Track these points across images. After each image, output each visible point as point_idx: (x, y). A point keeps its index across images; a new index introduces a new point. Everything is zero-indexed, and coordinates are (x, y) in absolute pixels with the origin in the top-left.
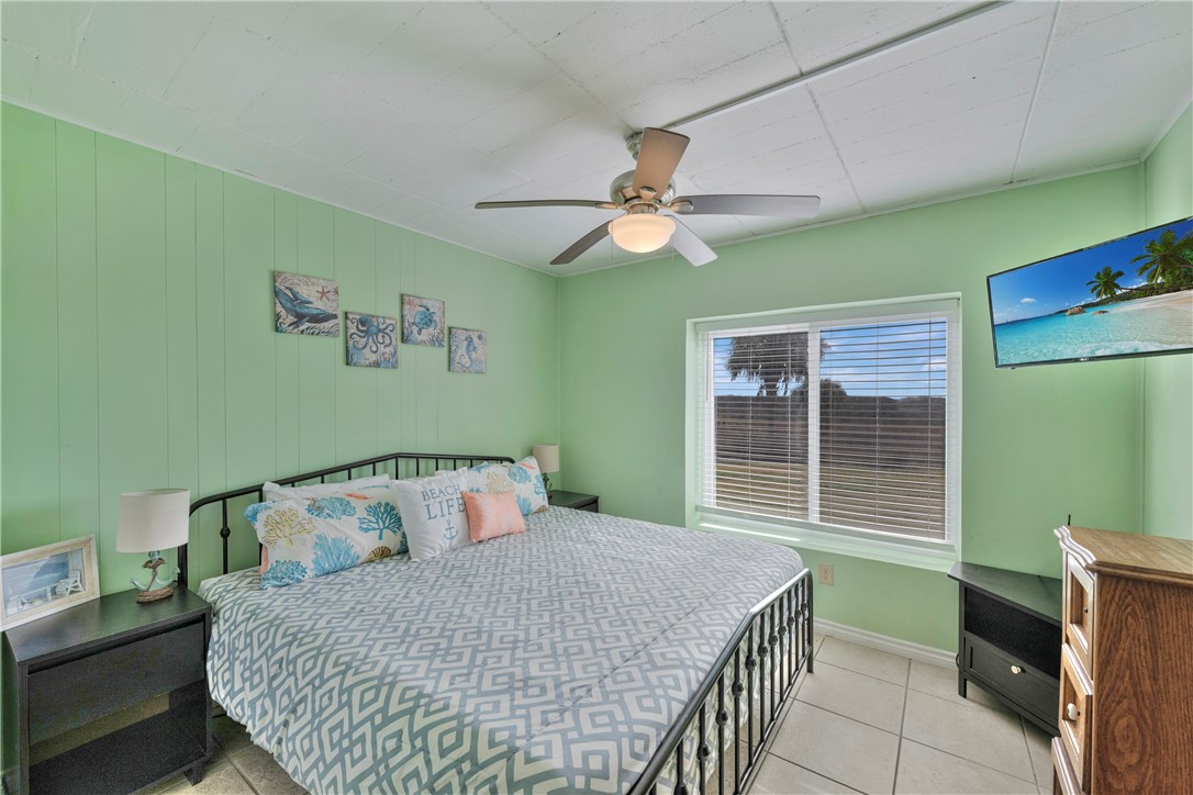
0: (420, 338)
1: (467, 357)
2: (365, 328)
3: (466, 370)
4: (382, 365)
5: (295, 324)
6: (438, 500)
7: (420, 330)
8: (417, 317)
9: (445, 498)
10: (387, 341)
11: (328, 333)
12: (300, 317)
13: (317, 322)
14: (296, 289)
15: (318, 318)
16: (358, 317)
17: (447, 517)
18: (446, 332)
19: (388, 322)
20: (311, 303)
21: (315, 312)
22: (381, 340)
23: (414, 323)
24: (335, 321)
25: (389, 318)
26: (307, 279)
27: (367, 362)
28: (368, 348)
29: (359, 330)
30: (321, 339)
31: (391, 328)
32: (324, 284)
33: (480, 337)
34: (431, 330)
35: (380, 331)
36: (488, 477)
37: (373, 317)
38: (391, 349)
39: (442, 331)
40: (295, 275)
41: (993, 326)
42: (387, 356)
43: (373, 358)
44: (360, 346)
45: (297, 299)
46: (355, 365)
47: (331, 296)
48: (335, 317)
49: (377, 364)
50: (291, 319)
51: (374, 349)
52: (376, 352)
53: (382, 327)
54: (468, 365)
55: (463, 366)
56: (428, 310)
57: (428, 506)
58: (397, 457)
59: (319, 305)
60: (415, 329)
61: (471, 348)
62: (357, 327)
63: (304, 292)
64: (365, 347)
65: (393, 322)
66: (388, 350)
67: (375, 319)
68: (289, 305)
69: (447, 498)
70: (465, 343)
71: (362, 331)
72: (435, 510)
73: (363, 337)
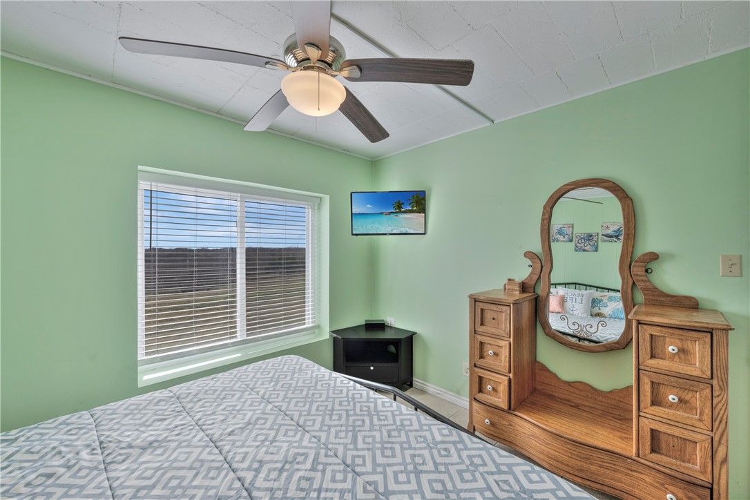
41: (352, 214)
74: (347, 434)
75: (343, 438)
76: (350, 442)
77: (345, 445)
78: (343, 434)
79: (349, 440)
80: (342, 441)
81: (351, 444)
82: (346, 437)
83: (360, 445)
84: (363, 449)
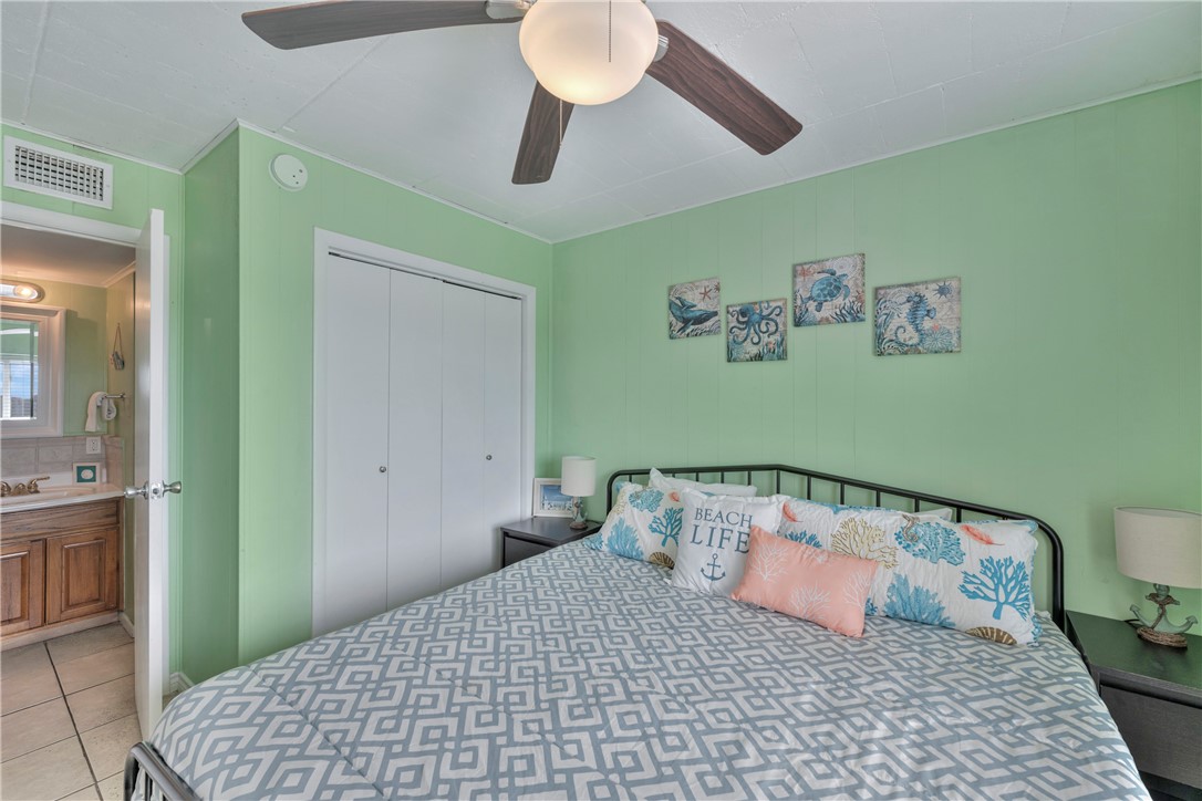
0: (819, 316)
1: (910, 328)
2: (746, 319)
3: (906, 350)
4: (766, 357)
5: (682, 329)
6: (711, 524)
7: (820, 304)
8: (816, 288)
9: (720, 525)
10: (772, 328)
11: (709, 332)
12: (686, 322)
13: (700, 322)
14: (684, 297)
15: (700, 320)
16: (738, 309)
17: (715, 549)
18: (869, 298)
19: (773, 305)
20: (695, 306)
21: (698, 314)
22: (764, 329)
23: (810, 298)
24: (716, 318)
25: (775, 301)
26: (693, 285)
27: (748, 356)
28: (749, 340)
29: (739, 322)
30: (704, 339)
31: (777, 311)
32: (707, 284)
33: (942, 291)
34: (839, 301)
35: (763, 318)
36: (844, 525)
37: (756, 303)
38: (777, 337)
39: (859, 298)
40: (682, 285)
42: (772, 346)
43: (754, 350)
44: (740, 340)
45: (684, 305)
46: (735, 360)
47: (712, 294)
48: (715, 314)
49: (759, 357)
50: (680, 325)
51: (756, 340)
52: (757, 344)
53: (765, 313)
54: (915, 340)
55: (901, 345)
56: (833, 274)
57: (696, 527)
58: (779, 468)
59: (702, 306)
60: (812, 306)
61: (922, 312)
62: (737, 319)
63: (689, 298)
64: (745, 340)
65: (780, 304)
66: (772, 339)
67: (757, 306)
68: (678, 313)
69: (726, 526)
70: (906, 308)
71: (743, 323)
72: (703, 535)
73: (744, 329)
74: (511, 766)
75: (516, 758)
76: (503, 750)
77: (511, 743)
78: (520, 766)
79: (505, 753)
80: (517, 751)
81: (502, 746)
82: (511, 759)
83: (483, 746)
84: (478, 737)
